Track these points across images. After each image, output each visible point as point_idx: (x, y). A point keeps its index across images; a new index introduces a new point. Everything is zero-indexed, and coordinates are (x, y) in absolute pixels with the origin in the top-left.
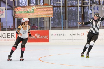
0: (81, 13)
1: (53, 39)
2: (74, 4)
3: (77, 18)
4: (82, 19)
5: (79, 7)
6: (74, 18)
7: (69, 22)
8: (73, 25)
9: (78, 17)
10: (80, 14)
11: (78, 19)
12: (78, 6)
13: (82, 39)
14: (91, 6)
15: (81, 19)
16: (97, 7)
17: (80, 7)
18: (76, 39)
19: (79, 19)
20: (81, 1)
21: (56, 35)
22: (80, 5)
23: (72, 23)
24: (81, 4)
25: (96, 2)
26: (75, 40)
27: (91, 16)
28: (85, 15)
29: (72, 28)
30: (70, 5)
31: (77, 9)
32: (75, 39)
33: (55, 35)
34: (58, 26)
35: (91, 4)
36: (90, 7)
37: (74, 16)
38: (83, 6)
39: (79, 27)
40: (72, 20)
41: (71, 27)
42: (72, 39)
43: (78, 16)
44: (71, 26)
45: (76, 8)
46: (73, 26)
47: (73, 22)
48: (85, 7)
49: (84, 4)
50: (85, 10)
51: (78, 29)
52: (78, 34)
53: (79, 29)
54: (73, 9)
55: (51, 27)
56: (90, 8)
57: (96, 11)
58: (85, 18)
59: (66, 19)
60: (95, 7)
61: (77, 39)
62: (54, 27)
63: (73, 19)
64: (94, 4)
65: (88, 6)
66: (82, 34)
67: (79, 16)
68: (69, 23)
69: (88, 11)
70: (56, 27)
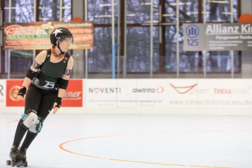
0: (157, 41)
1: (93, 101)
2: (141, 19)
3: (147, 52)
4: (160, 55)
5: (154, 26)
6: (141, 53)
7: (130, 60)
8: (139, 67)
9: (149, 51)
10: (154, 44)
11: (150, 54)
12: (152, 25)
13: (160, 101)
14: (181, 24)
15: (156, 54)
16: (194, 28)
17: (154, 28)
18: (146, 101)
19: (153, 55)
20: (157, 14)
21: (100, 91)
22: (156, 22)
23: (135, 64)
24: (158, 20)
25: (192, 15)
26: (143, 103)
27: (181, 48)
28: (167, 46)
29: (136, 75)
30: (132, 22)
31: (149, 32)
32: (142, 100)
33: (97, 90)
34: (104, 71)
35: (180, 19)
36: (177, 27)
37: (140, 48)
38: (164, 25)
39: (154, 73)
40: (136, 58)
41: (135, 73)
42: (136, 101)
43: (149, 48)
44: (134, 71)
45: (146, 29)
46: (138, 71)
47: (139, 61)
48: (167, 28)
49: (164, 20)
50: (166, 34)
51: (149, 78)
52: (149, 90)
53: (154, 77)
54: (140, 31)
55: (89, 73)
56: (178, 30)
57: (191, 36)
58: (167, 54)
59: (122, 54)
60: (190, 28)
61: (148, 100)
62: (95, 71)
63: (139, 55)
64: (188, 21)
65: (174, 26)
66: (160, 90)
67: (154, 49)
68: (130, 64)
69: (173, 35)
70: (98, 71)
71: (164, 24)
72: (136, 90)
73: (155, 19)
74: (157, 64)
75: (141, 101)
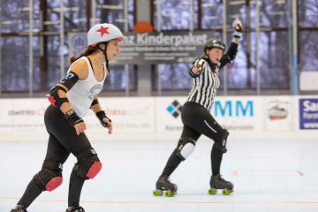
0: (38, 54)
2: (20, 27)
5: (34, 36)
6: (20, 68)
7: (7, 76)
8: (17, 85)
10: (35, 57)
12: (31, 34)
13: (41, 125)
14: (66, 34)
15: (38, 69)
16: (82, 38)
17: (36, 38)
18: (25, 126)
19: (34, 71)
20: (38, 21)
22: (36, 30)
23: (14, 81)
24: (39, 28)
25: (80, 23)
26: (22, 128)
28: (50, 60)
29: (13, 95)
30: (8, 31)
31: (28, 42)
32: (20, 124)
35: (65, 28)
36: (62, 36)
37: (18, 62)
38: (46, 35)
39: (34, 92)
42: (13, 126)
43: (28, 62)
44: (12, 90)
45: (25, 39)
46: (17, 89)
47: (17, 77)
48: (49, 38)
49: (45, 28)
50: (49, 46)
51: (28, 97)
52: (28, 112)
53: (34, 97)
54: (18, 41)
56: (62, 41)
57: (78, 47)
58: (50, 69)
60: (77, 38)
61: (27, 124)
63: (17, 71)
64: (74, 30)
65: (59, 35)
66: (42, 112)
67: (33, 63)
68: (7, 82)
69: (59, 46)
71: (46, 33)
72: (13, 113)
73: (35, 28)
74: (39, 80)
75: (19, 126)
